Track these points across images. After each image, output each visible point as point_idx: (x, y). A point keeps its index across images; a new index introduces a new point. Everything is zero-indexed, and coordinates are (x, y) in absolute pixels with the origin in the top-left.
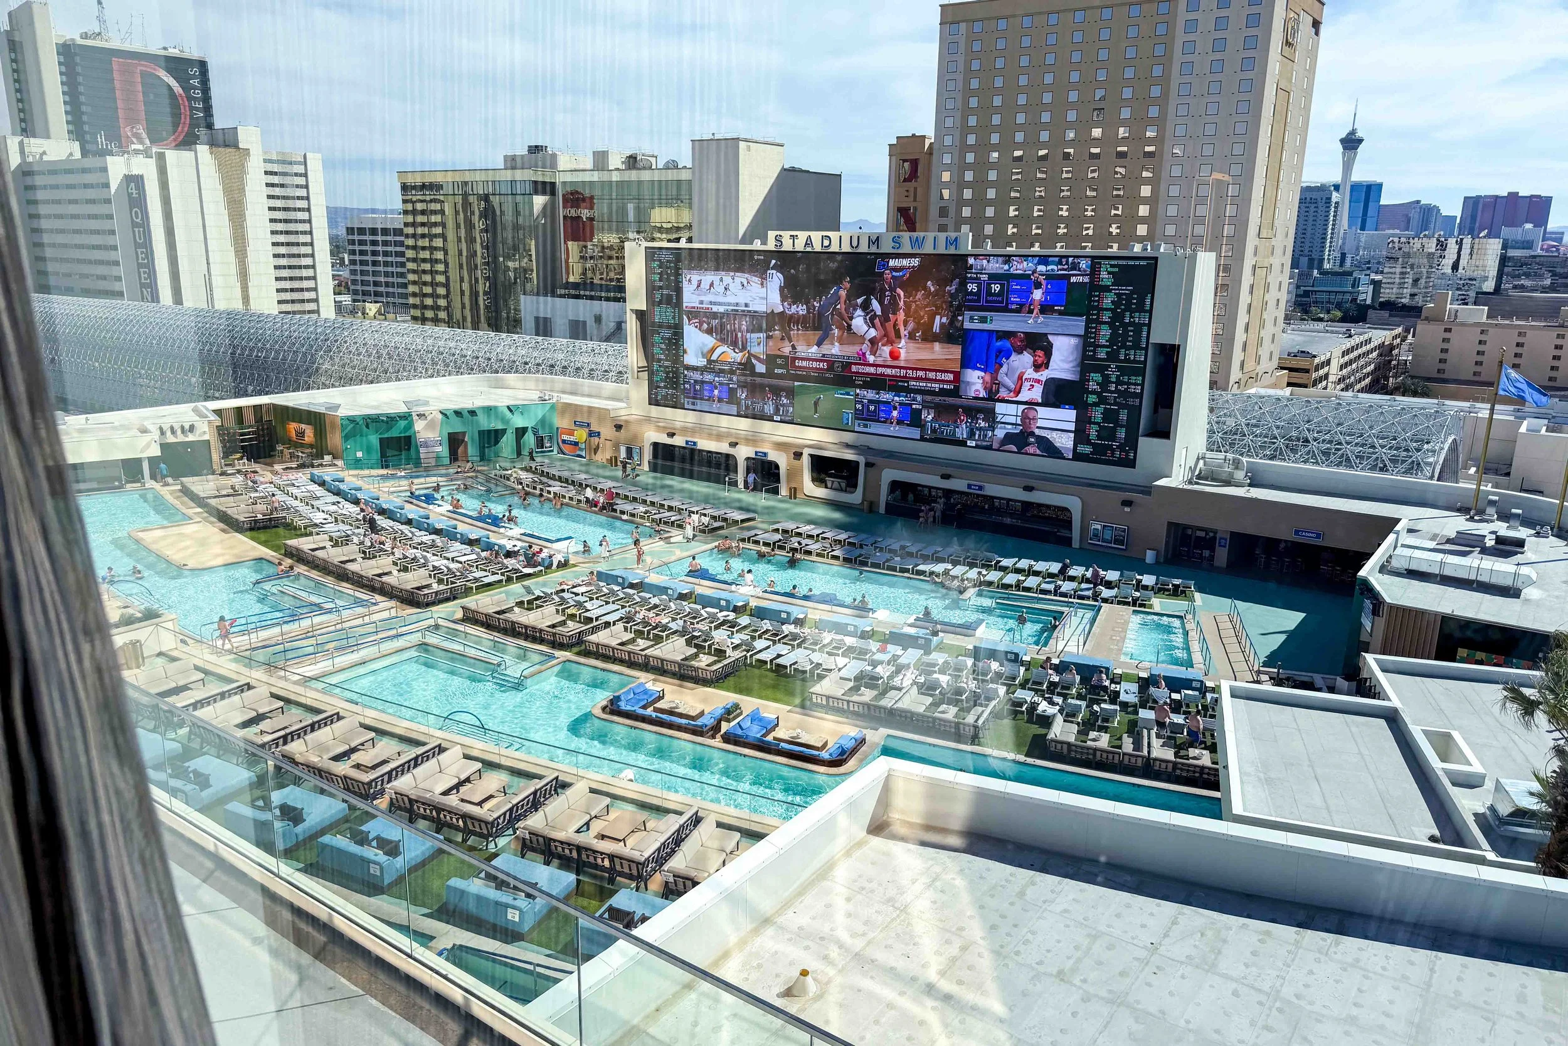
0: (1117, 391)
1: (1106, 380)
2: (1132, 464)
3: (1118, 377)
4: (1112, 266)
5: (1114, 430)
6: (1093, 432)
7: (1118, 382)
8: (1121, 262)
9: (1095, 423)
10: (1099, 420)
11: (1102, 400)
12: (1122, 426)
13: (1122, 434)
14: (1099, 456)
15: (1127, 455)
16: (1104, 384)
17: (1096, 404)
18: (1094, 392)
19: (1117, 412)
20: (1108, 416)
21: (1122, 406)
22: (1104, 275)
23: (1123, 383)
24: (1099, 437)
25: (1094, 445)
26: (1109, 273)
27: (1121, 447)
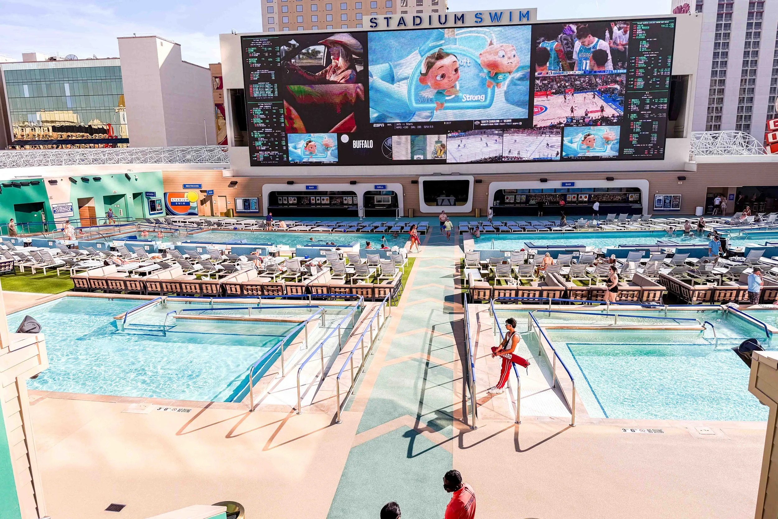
0: (651, 109)
1: (643, 103)
2: (661, 157)
3: (651, 100)
4: (645, 25)
5: (649, 136)
6: (634, 139)
7: (652, 103)
8: (651, 22)
9: (636, 133)
10: (638, 130)
11: (640, 117)
12: (655, 132)
13: (654, 137)
14: (638, 155)
15: (658, 152)
16: (642, 106)
17: (636, 120)
18: (634, 112)
19: (651, 123)
20: (644, 127)
21: (654, 119)
22: (639, 32)
23: (654, 104)
24: (638, 142)
25: (636, 148)
26: (643, 30)
27: (655, 146)
